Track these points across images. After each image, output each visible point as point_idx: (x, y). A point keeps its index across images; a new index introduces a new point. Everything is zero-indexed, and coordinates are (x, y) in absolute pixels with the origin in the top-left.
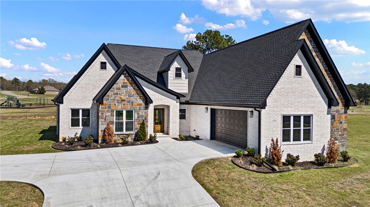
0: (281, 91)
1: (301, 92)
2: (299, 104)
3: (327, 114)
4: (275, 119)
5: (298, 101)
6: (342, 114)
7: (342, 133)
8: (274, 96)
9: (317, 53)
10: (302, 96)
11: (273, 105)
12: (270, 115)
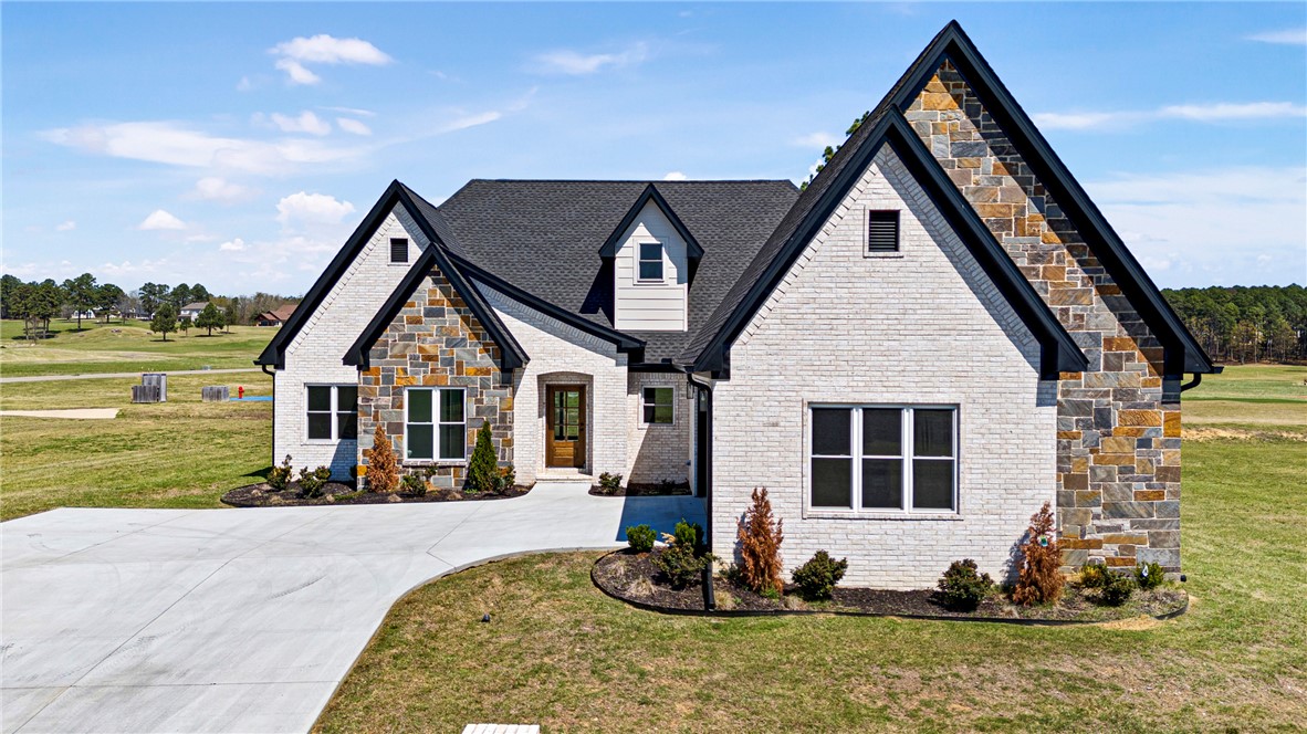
0: (800, 311)
1: (898, 316)
2: (887, 363)
3: (1038, 405)
4: (772, 420)
5: (882, 348)
6: (1150, 406)
7: (1148, 486)
8: (767, 332)
9: (1008, 154)
10: (906, 332)
11: (765, 367)
12: (749, 404)
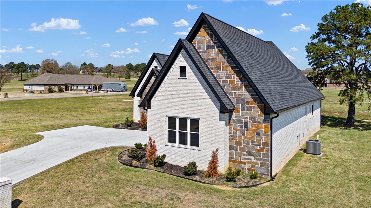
0: (165, 92)
1: (186, 94)
2: (183, 106)
3: (219, 120)
4: (159, 120)
5: (182, 103)
6: (260, 123)
7: (260, 148)
8: (158, 97)
9: (220, 48)
10: (188, 98)
11: (158, 106)
12: (155, 115)
